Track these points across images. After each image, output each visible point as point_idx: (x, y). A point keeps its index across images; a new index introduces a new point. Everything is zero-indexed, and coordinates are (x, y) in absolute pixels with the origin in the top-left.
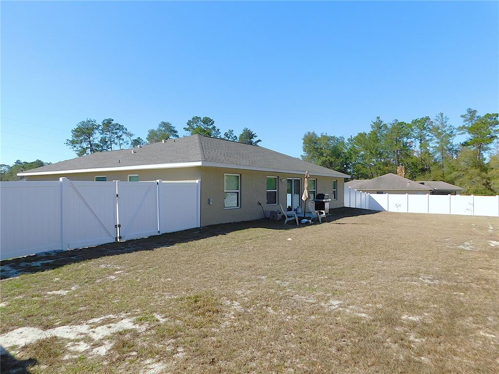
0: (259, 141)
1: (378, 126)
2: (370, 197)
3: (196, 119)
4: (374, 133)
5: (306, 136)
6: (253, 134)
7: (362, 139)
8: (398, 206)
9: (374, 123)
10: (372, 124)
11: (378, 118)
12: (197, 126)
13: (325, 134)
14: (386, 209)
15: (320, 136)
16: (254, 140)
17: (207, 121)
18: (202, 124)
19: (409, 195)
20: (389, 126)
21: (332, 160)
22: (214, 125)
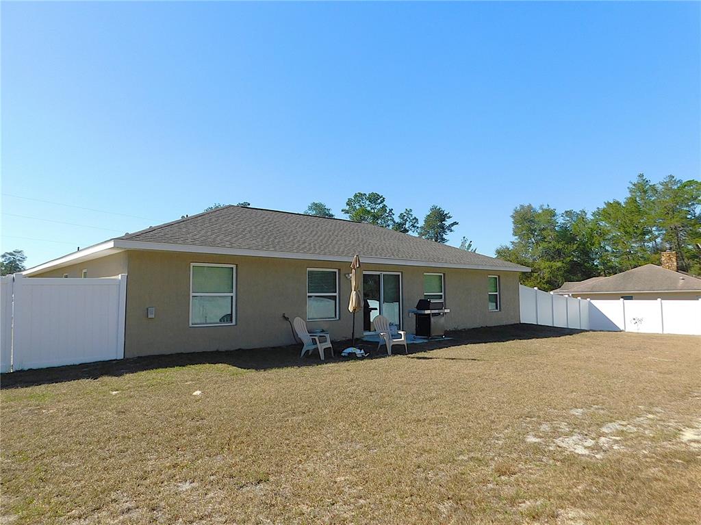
0: (455, 223)
1: (642, 187)
2: (591, 306)
3: (359, 196)
4: (633, 200)
5: (516, 212)
6: (446, 214)
7: (610, 211)
8: (636, 321)
9: (634, 185)
10: (631, 186)
11: (641, 176)
12: (360, 206)
13: (545, 207)
14: (622, 328)
15: (540, 211)
16: (447, 223)
17: (375, 198)
18: (368, 202)
19: (663, 301)
20: (660, 187)
21: (559, 246)
22: (384, 203)
